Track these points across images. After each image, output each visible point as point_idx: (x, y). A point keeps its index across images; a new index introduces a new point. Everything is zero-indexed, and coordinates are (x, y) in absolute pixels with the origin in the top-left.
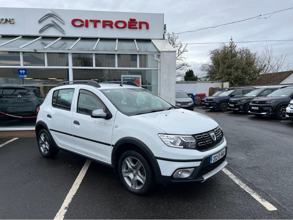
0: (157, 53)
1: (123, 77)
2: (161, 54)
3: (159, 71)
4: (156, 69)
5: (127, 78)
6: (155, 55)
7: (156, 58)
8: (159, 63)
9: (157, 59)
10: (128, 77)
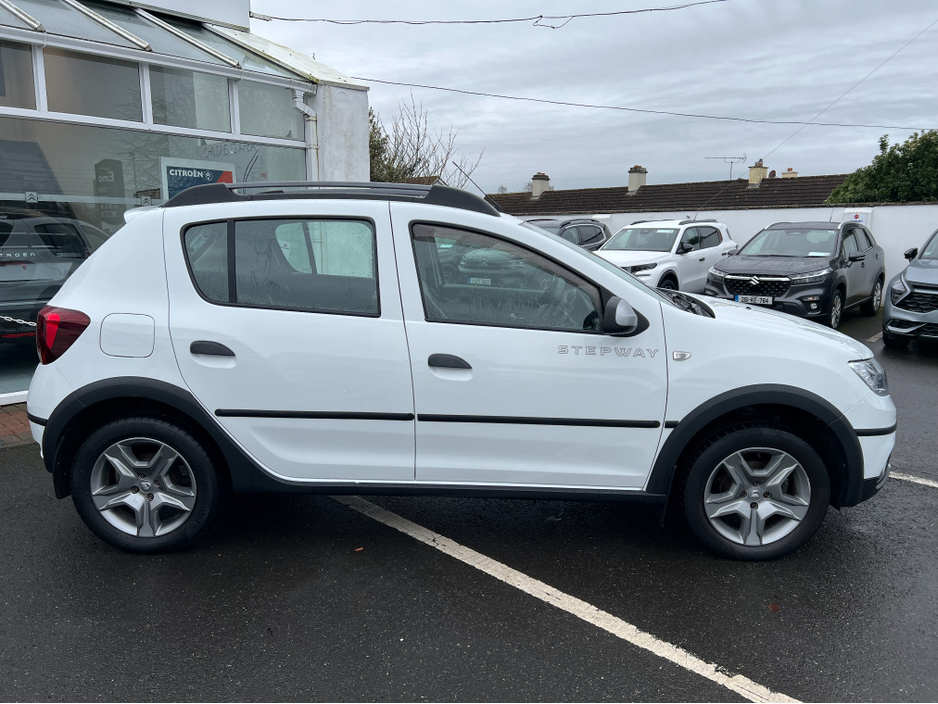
0: (306, 87)
1: (169, 168)
2: (321, 92)
3: (312, 153)
4: (302, 145)
5: (185, 173)
6: (300, 94)
7: (300, 104)
8: (312, 125)
9: (306, 109)
10: (187, 169)
